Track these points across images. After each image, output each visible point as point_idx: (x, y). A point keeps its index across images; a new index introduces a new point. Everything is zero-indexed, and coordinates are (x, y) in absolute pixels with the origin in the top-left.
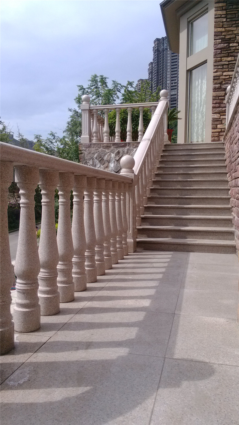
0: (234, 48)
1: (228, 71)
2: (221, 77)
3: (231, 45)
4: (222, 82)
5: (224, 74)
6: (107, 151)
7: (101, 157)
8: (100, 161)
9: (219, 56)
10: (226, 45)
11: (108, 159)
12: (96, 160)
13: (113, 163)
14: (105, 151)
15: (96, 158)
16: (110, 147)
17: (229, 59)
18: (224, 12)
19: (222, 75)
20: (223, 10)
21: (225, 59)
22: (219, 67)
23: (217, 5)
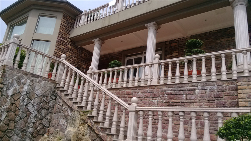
0: (66, 43)
1: (61, 52)
2: (57, 54)
3: (65, 41)
4: (57, 56)
5: (59, 53)
6: (25, 76)
7: (19, 80)
8: (17, 82)
9: (59, 43)
10: (63, 39)
11: (25, 82)
12: (15, 81)
13: (27, 86)
14: (24, 76)
15: (15, 79)
16: (28, 75)
17: (63, 47)
18: (65, 25)
19: (58, 53)
20: (65, 23)
21: (61, 46)
22: (58, 48)
23: (63, 19)
